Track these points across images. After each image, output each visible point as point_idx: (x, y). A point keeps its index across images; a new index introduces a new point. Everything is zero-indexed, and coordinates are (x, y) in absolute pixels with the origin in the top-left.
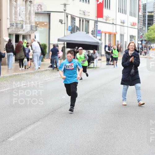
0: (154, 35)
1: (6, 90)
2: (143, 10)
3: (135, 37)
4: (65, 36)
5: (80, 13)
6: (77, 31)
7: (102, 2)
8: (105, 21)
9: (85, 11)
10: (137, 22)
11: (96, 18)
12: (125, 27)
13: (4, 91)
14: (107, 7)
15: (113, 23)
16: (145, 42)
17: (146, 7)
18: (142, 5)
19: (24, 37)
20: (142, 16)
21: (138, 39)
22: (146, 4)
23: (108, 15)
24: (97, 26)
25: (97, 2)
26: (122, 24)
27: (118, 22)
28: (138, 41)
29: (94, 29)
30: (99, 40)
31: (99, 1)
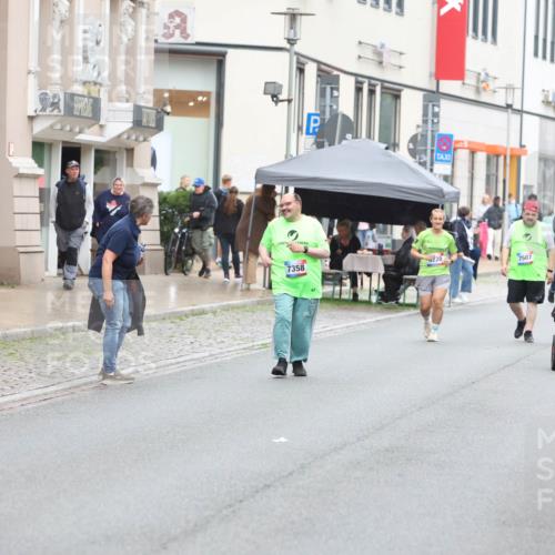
1: (14, 401)
4: (288, 157)
5: (360, 57)
6: (343, 138)
7: (458, 8)
8: (472, 96)
9: (383, 46)
11: (435, 82)
13: (6, 403)
14: (485, 33)
15: (509, 106)
19: (103, 158)
23: (484, 70)
24: (436, 115)
25: (436, 5)
26: (550, 112)
27: (533, 103)
29: (420, 130)
30: (446, 178)
31: (446, 3)
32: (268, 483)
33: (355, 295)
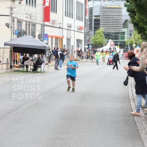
0: (100, 39)
2: (90, 13)
3: (82, 40)
4: (11, 40)
5: (26, 17)
6: (23, 35)
7: (48, 6)
8: (51, 25)
9: (31, 14)
10: (83, 26)
11: (43, 22)
12: (72, 31)
14: (54, 11)
15: (60, 27)
16: (92, 46)
17: (92, 11)
18: (88, 9)
20: (88, 19)
21: (84, 43)
22: (92, 8)
23: (54, 19)
24: (44, 30)
25: (43, 5)
26: (69, 28)
27: (65, 26)
28: (85, 45)
29: (40, 33)
30: (46, 44)
31: (45, 5)
32: (10, 111)
33: (27, 70)
